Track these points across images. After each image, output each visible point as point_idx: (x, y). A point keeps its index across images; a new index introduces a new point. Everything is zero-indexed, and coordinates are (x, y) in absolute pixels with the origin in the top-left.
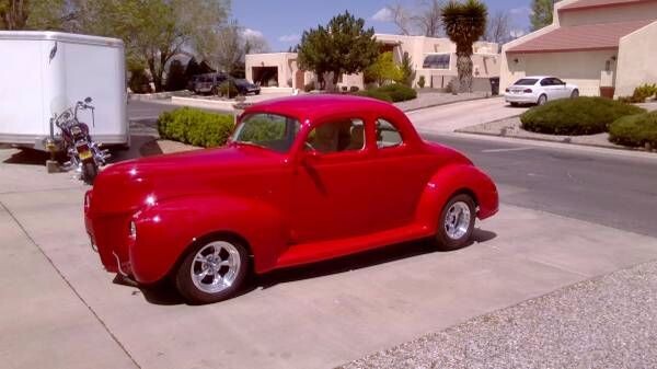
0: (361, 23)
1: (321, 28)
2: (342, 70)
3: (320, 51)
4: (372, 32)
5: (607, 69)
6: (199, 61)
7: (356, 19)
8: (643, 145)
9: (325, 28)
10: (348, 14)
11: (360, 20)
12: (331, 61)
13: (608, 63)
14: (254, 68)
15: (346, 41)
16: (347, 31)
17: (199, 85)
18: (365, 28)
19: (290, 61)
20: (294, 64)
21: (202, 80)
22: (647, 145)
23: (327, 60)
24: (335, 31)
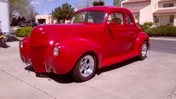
0: (71, 6)
1: (59, 7)
2: (66, 19)
3: (59, 14)
4: (73, 9)
5: (137, 18)
6: (21, 17)
7: (69, 5)
8: (153, 36)
9: (60, 7)
10: (67, 3)
11: (70, 5)
12: (62, 16)
13: (137, 16)
14: (38, 20)
15: (67, 11)
16: (67, 8)
17: (22, 24)
18: (72, 8)
19: (49, 17)
20: (50, 18)
21: (23, 23)
22: (154, 36)
23: (61, 16)
24: (63, 8)
